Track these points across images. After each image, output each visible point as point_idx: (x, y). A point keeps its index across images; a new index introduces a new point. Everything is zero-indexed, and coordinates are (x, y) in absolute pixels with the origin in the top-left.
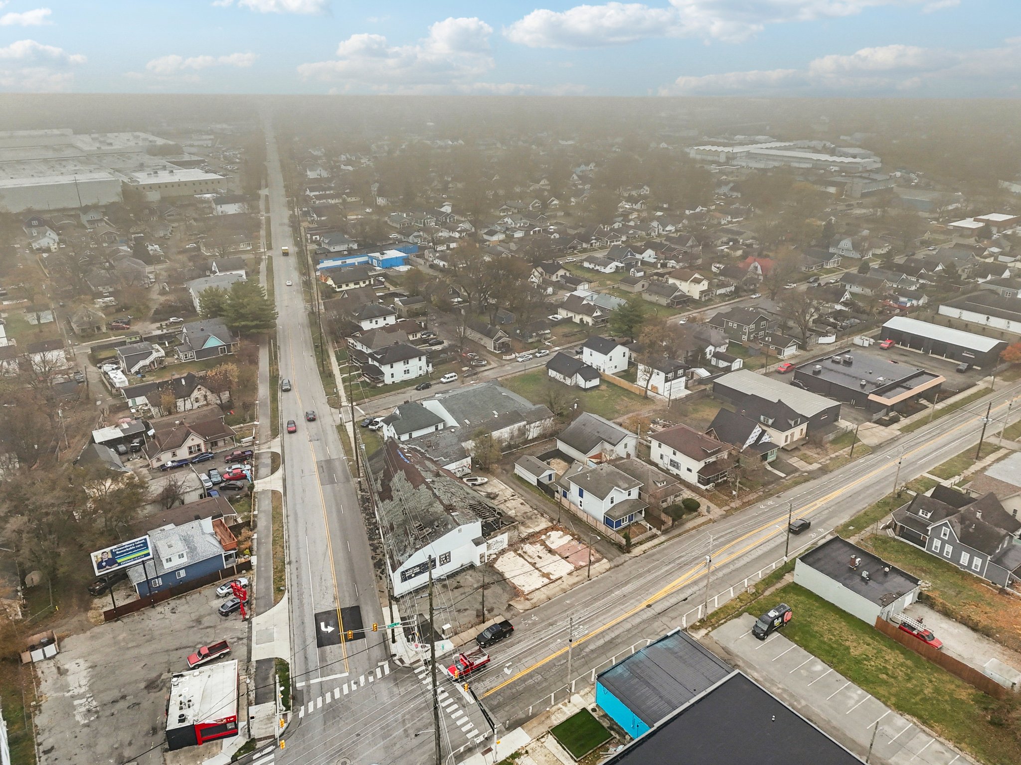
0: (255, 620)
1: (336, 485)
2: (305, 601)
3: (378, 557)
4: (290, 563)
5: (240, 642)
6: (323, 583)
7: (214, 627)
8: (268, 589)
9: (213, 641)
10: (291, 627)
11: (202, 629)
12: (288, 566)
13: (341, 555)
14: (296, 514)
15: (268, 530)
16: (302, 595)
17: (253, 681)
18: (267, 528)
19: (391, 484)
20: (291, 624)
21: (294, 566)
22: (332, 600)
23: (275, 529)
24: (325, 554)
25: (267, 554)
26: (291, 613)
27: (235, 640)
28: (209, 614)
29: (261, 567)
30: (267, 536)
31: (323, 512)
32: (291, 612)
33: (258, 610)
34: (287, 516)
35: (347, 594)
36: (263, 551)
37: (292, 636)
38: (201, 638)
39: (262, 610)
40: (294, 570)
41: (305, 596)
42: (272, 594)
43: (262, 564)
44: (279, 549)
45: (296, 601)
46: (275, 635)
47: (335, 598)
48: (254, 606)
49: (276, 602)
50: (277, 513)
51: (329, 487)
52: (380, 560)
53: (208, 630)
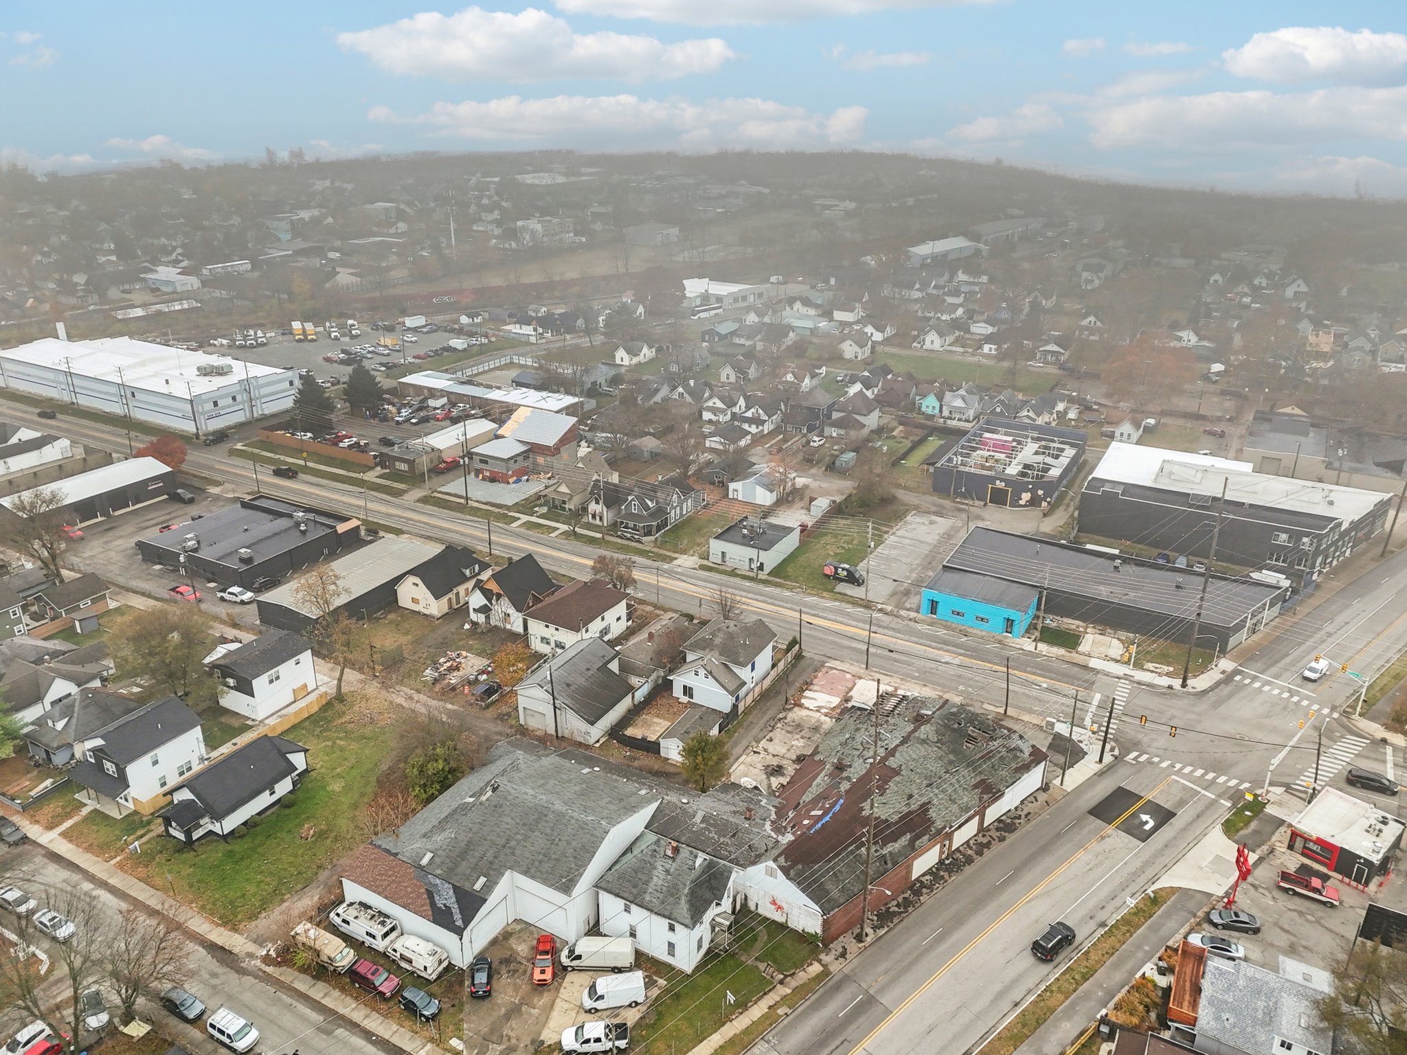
0: (1220, 892)
1: (871, 991)
2: (1138, 863)
3: (995, 834)
4: (1103, 925)
5: (1257, 883)
6: (1094, 863)
7: (1276, 924)
8: (1168, 915)
9: (1290, 910)
10: (1183, 853)
11: (1295, 936)
12: (1107, 923)
13: (1028, 877)
14: (1001, 995)
15: (1072, 1006)
16: (1134, 874)
17: (1274, 838)
18: (1069, 1013)
19: (896, 817)
20: (1180, 856)
21: (1102, 916)
22: (1107, 839)
23: (1060, 997)
24: (1047, 893)
25: (1116, 966)
26: (1169, 866)
27: (1260, 890)
28: (1272, 945)
29: (1146, 952)
30: (1087, 996)
31: (962, 960)
32: (1166, 868)
33: (1205, 900)
34: (1016, 1005)
35: (1085, 831)
36: (1118, 976)
37: (1191, 845)
38: (1302, 925)
39: (1199, 896)
40: (1110, 908)
41: (1131, 868)
42: (1169, 903)
43: (1140, 955)
44: (1094, 957)
45: (1149, 873)
46: (1210, 858)
47: (1103, 838)
48: (1206, 909)
49: (1173, 890)
50: (1024, 1025)
51: (885, 1000)
52: (998, 829)
53: (1286, 927)
